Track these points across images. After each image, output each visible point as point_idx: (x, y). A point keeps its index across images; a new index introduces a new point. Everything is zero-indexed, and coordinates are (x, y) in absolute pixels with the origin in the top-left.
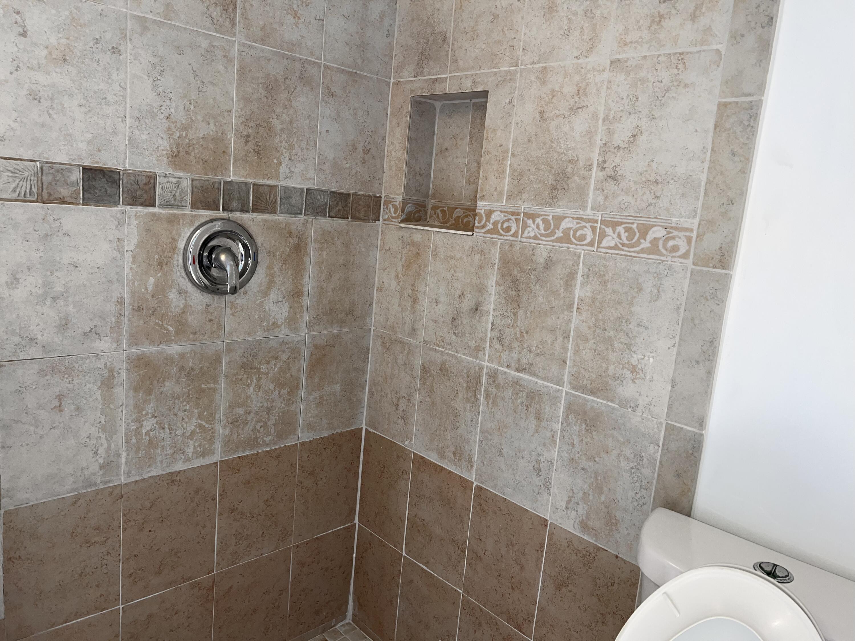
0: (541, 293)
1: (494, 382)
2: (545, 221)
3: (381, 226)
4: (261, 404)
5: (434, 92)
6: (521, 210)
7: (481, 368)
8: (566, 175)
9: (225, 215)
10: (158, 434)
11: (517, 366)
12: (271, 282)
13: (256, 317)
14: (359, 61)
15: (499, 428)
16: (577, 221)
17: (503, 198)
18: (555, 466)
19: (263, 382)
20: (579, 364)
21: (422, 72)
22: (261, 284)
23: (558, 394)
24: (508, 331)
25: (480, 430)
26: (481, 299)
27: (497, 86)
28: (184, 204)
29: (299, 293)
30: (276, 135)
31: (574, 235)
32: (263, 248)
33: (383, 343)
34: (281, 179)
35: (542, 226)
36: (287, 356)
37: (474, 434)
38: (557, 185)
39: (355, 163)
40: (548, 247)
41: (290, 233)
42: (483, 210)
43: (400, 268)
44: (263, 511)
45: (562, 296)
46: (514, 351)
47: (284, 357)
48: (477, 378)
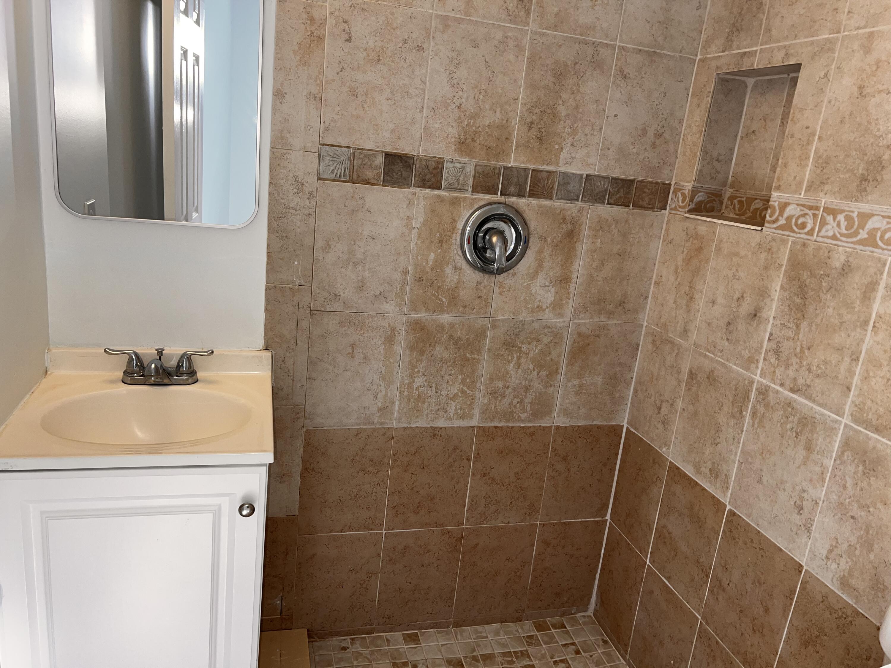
0: (832, 304)
1: (763, 399)
2: (849, 219)
3: (667, 215)
4: (520, 382)
5: (741, 67)
6: (821, 204)
7: (752, 382)
8: (881, 164)
9: (503, 199)
10: (426, 391)
11: (792, 386)
12: (540, 266)
13: (522, 298)
14: (660, 39)
15: (763, 453)
16: (887, 220)
17: (802, 189)
18: (819, 508)
19: (523, 360)
20: (866, 394)
21: (731, 46)
22: (530, 267)
23: (837, 426)
24: (787, 345)
25: (741, 451)
26: (763, 304)
27: (812, 58)
28: (466, 188)
29: (567, 279)
30: (560, 121)
31: (882, 238)
32: (536, 232)
33: (654, 340)
34: (560, 165)
35: (843, 224)
36: (549, 340)
37: (734, 454)
38: (868, 175)
39: (644, 148)
40: (848, 249)
41: (564, 219)
42: (777, 202)
43: (680, 263)
44: (513, 483)
45: (856, 310)
46: (791, 368)
47: (546, 340)
48: (746, 392)
